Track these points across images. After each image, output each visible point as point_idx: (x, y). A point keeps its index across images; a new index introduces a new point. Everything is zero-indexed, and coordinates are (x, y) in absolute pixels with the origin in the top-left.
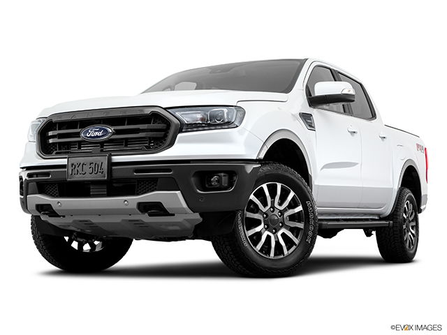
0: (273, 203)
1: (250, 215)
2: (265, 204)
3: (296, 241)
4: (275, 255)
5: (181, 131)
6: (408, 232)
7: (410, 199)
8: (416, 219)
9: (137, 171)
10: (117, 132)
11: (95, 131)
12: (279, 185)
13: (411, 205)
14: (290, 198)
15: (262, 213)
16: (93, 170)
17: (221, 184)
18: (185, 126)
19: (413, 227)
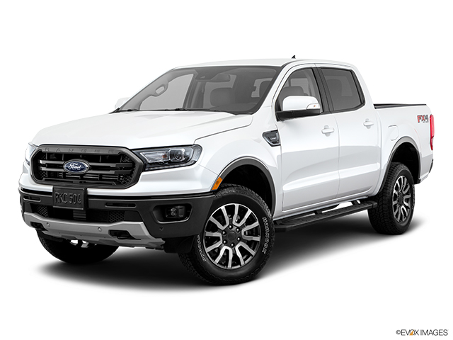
0: (231, 221)
3: (253, 253)
4: (233, 265)
5: (144, 171)
6: (401, 205)
8: (412, 192)
9: (107, 204)
10: (92, 168)
11: (75, 165)
12: (237, 206)
13: (406, 179)
14: (247, 216)
15: (221, 231)
16: (73, 200)
17: (178, 215)
18: (148, 166)
19: (407, 200)
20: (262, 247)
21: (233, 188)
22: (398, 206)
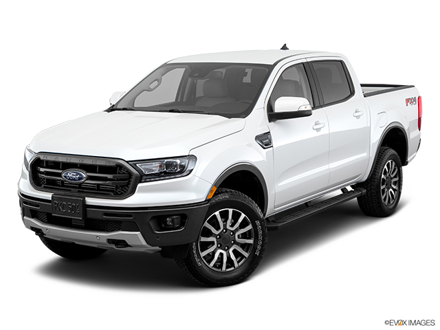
1: (203, 239)
2: (218, 228)
3: (246, 255)
4: (227, 268)
5: (141, 182)
6: (388, 189)
7: (392, 158)
8: (399, 174)
9: (106, 214)
10: (90, 178)
11: (73, 175)
12: (231, 211)
13: (394, 163)
14: (240, 220)
15: (215, 236)
16: (71, 209)
17: (174, 224)
18: (144, 177)
19: (395, 183)
20: (255, 249)
21: (226, 194)
22: (386, 190)
